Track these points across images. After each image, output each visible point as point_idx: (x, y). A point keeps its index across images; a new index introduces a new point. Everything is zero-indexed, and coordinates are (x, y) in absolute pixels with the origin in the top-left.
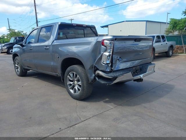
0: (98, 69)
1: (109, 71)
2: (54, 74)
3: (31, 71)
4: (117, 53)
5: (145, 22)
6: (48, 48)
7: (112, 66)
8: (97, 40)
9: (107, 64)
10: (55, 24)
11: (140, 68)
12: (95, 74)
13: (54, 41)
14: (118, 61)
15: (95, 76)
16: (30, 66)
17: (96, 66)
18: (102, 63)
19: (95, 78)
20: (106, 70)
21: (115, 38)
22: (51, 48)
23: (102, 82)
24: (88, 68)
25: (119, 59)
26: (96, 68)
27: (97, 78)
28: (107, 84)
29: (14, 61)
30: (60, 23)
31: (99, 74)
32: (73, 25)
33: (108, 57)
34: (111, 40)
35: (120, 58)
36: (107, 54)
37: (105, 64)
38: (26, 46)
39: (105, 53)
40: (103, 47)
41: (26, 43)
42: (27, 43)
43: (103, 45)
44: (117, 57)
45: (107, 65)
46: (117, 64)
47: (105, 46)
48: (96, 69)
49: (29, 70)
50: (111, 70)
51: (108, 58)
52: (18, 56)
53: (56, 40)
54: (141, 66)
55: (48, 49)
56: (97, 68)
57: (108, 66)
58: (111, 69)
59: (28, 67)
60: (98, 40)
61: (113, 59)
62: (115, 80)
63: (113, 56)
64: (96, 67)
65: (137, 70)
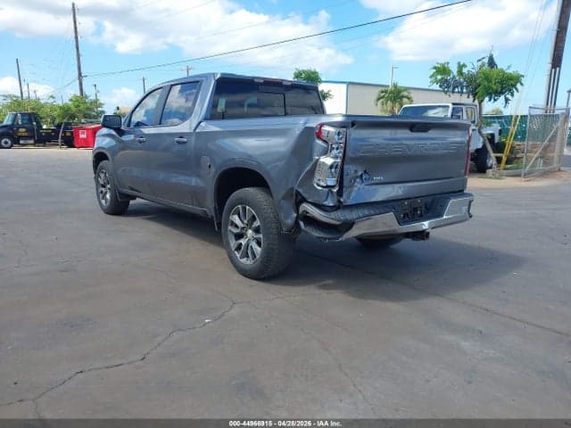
0: (304, 200)
1: (331, 205)
2: (196, 209)
3: (139, 200)
4: (355, 160)
5: (345, 86)
6: (185, 140)
7: (340, 193)
8: (305, 123)
9: (327, 187)
10: (206, 76)
11: (426, 204)
12: (298, 213)
13: (200, 123)
14: (358, 180)
15: (297, 217)
16: (136, 188)
17: (300, 190)
18: (315, 185)
19: (297, 223)
20: (326, 203)
21: (350, 120)
22: (193, 140)
23: (316, 234)
24: (280, 197)
25: (361, 176)
26: (300, 198)
27: (302, 224)
28: (325, 239)
29: (95, 173)
30: (219, 76)
31: (307, 213)
32: (256, 80)
33: (333, 170)
34: (342, 125)
35: (365, 172)
36: (328, 161)
37: (322, 187)
38: (129, 133)
39: (323, 159)
40: (319, 142)
41: (129, 125)
42: (132, 126)
43: (319, 136)
44: (356, 171)
45: (326, 190)
46: (356, 189)
47: (325, 141)
48: (300, 200)
49: (134, 198)
50: (337, 204)
51: (331, 172)
52: (106, 158)
53: (205, 119)
54: (429, 200)
55: (185, 142)
56: (303, 197)
57: (332, 192)
58: (339, 201)
59: (132, 189)
60: (308, 125)
61: (345, 174)
62: (347, 230)
63: (345, 167)
64: (301, 195)
65: (415, 209)
